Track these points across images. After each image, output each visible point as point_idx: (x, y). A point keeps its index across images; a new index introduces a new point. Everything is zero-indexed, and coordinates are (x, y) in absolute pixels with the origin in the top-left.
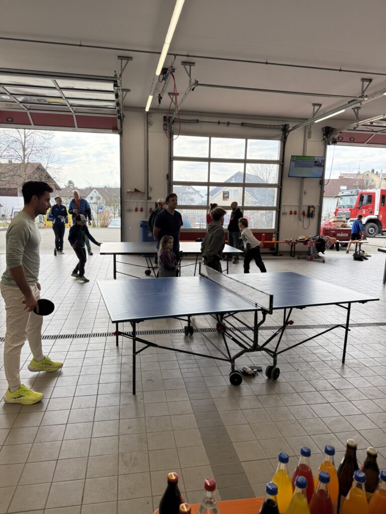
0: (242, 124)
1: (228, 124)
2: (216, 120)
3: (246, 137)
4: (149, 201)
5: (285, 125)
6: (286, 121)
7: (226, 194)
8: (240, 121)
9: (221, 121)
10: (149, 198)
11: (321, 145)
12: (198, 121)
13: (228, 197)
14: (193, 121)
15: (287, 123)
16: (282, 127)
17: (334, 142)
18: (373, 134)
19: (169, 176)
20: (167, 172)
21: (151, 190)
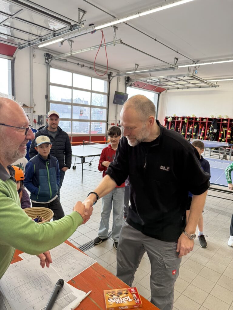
0: (91, 68)
1: (83, 66)
2: (77, 62)
3: (92, 76)
4: (34, 114)
5: (111, 72)
6: (111, 70)
7: (82, 111)
8: (89, 66)
9: (80, 64)
10: (34, 112)
11: (124, 86)
12: (66, 61)
13: (83, 113)
14: (63, 60)
15: (111, 71)
16: (109, 73)
17: (131, 86)
18: (157, 87)
19: (47, 97)
20: (45, 94)
21: (35, 106)
